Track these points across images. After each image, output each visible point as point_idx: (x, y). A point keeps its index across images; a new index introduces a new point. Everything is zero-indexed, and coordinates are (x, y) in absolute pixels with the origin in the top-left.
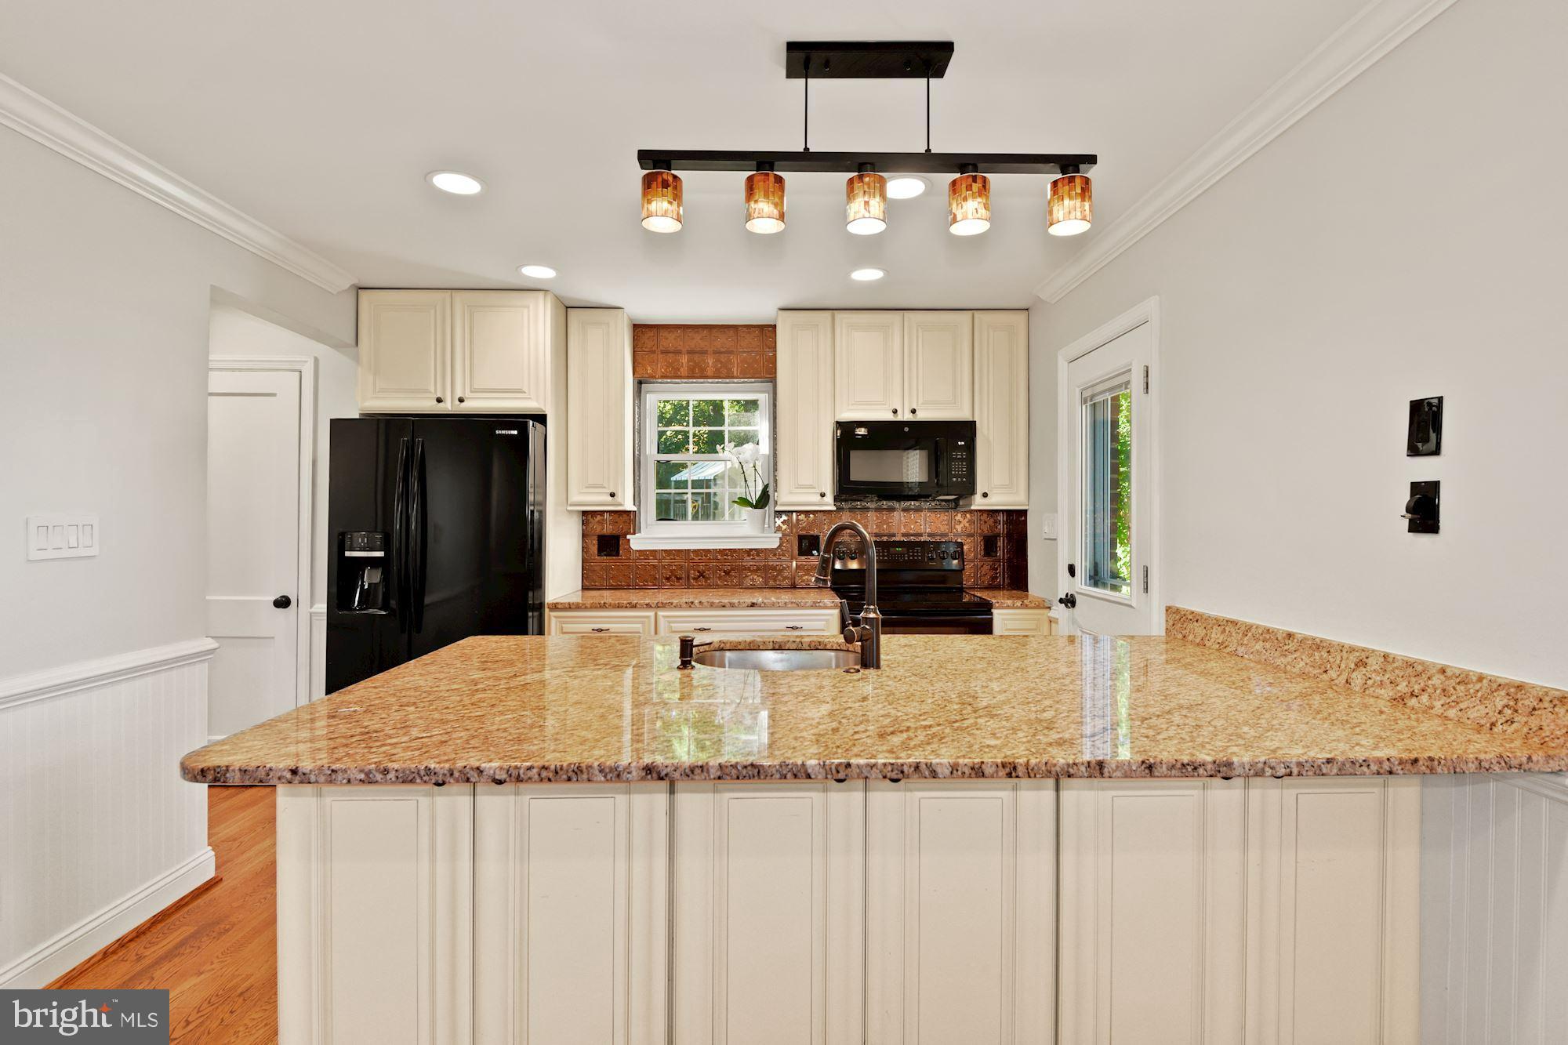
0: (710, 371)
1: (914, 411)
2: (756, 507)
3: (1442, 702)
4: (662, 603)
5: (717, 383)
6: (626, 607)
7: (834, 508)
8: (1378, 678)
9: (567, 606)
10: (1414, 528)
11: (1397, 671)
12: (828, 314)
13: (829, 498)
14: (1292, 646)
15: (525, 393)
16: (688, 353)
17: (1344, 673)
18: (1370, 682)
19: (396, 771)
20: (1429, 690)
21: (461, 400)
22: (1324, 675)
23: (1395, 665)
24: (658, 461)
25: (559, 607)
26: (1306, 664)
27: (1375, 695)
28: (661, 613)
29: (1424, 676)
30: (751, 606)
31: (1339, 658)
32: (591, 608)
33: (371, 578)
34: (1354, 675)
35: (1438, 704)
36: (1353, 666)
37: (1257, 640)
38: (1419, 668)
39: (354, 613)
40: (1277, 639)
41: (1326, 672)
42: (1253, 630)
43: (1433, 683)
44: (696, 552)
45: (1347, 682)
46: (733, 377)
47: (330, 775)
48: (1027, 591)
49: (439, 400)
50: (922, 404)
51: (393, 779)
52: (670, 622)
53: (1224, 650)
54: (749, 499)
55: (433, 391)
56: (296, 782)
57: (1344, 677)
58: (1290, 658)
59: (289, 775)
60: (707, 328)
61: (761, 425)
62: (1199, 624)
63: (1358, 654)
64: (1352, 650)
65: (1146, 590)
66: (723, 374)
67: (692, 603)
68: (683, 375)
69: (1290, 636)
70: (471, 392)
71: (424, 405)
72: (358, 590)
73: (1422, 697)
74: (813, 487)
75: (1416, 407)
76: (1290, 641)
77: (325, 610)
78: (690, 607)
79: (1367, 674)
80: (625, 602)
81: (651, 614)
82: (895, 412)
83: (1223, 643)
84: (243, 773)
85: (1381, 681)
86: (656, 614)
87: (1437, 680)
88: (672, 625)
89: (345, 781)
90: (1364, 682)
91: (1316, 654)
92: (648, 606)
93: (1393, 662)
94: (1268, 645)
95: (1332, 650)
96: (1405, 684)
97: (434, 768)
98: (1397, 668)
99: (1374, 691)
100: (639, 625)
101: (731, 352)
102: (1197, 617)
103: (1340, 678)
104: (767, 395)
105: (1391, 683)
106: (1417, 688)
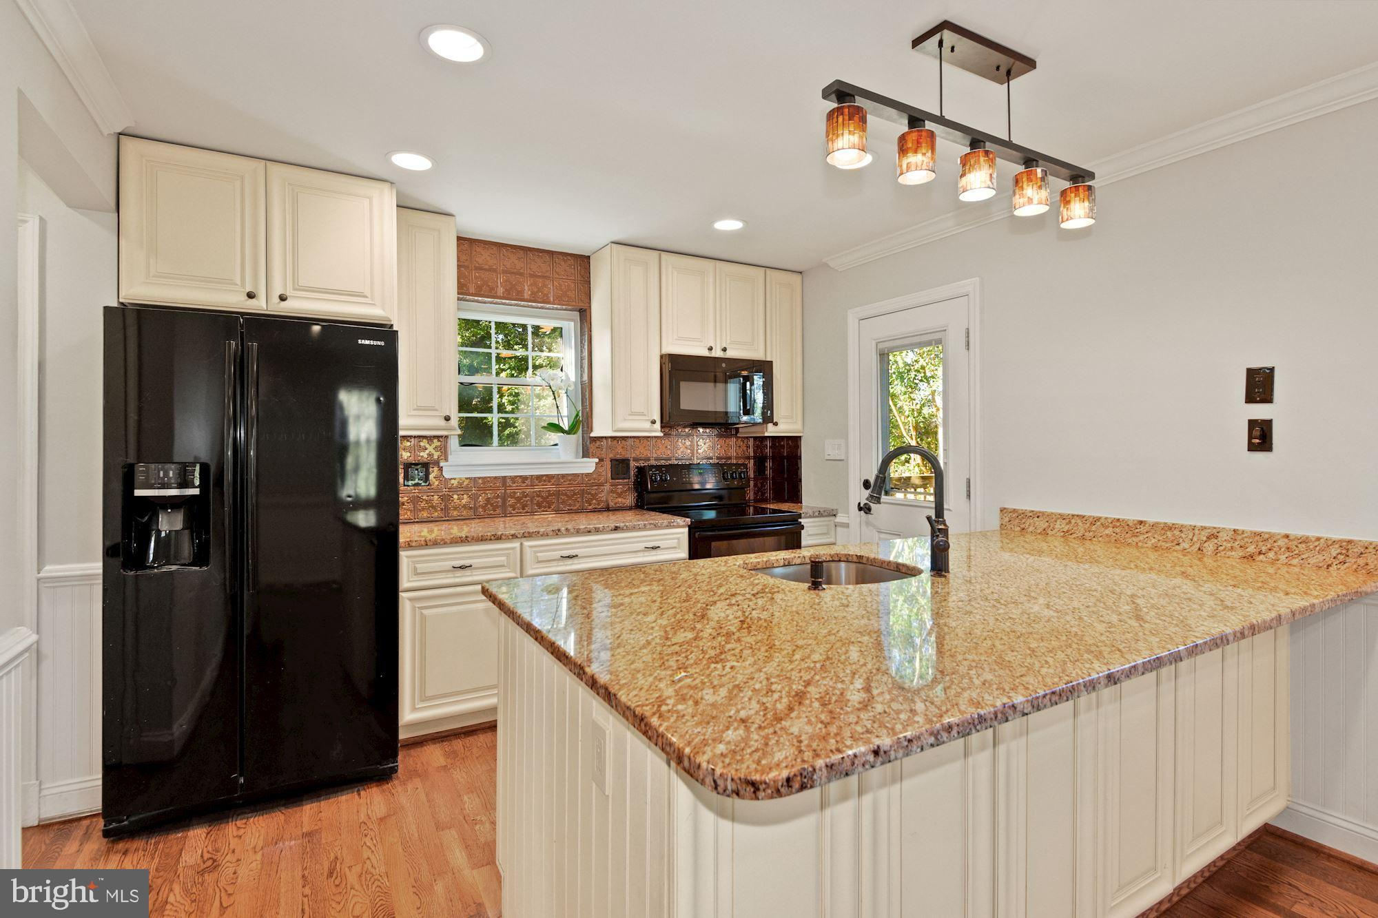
0: (527, 294)
1: (724, 350)
2: (568, 433)
3: (1286, 555)
4: (529, 533)
5: (528, 307)
6: (491, 540)
7: (662, 434)
8: (1229, 545)
9: (423, 543)
10: (1252, 448)
11: (1246, 539)
12: (656, 253)
13: (658, 425)
14: (1143, 529)
15: (367, 297)
16: (503, 273)
17: (1196, 544)
18: (1220, 548)
19: (958, 725)
20: (1275, 549)
21: (283, 298)
22: (1177, 547)
23: (1244, 536)
24: (461, 383)
25: (414, 544)
26: (1159, 540)
27: (1227, 556)
28: (527, 543)
29: (1270, 541)
30: (615, 530)
31: (1191, 534)
32: (451, 543)
33: (169, 523)
34: (1206, 545)
35: (1283, 558)
36: (1205, 539)
37: (1107, 527)
38: (1267, 536)
39: (148, 571)
40: (1128, 525)
41: (1178, 544)
42: (1102, 521)
43: (1279, 544)
44: (513, 479)
45: (1199, 549)
46: (549, 303)
47: (907, 746)
48: (801, 503)
49: (251, 296)
50: (730, 343)
51: (956, 735)
52: (535, 552)
53: (1070, 536)
54: (561, 425)
55: (239, 282)
56: (879, 763)
57: (1197, 546)
58: (1141, 538)
59: (871, 758)
60: (522, 250)
61: (566, 353)
62: (1041, 518)
63: (1209, 531)
64: (1203, 528)
65: (969, 496)
66: (539, 298)
67: (559, 530)
68: (498, 294)
69: (1141, 522)
70: (295, 289)
71: (230, 300)
72: (153, 539)
73: (1269, 554)
74: (642, 414)
75: (1251, 373)
76: (1141, 526)
77: (101, 571)
78: (557, 534)
79: (1218, 543)
80: (489, 534)
81: (516, 544)
82: (710, 349)
83: (1068, 531)
84: (829, 769)
85: (1232, 547)
86: (521, 544)
87: (1281, 543)
88: (539, 554)
89: (919, 749)
90: (1216, 548)
91: (1168, 533)
92: (514, 536)
93: (1242, 534)
94: (1118, 530)
95: (1184, 529)
96: (1253, 547)
97: (985, 714)
98: (1246, 537)
99: (1225, 554)
100: (504, 558)
101: (547, 278)
102: (1038, 514)
103: (1192, 548)
104: (573, 323)
105: (1241, 547)
106: (1264, 549)
